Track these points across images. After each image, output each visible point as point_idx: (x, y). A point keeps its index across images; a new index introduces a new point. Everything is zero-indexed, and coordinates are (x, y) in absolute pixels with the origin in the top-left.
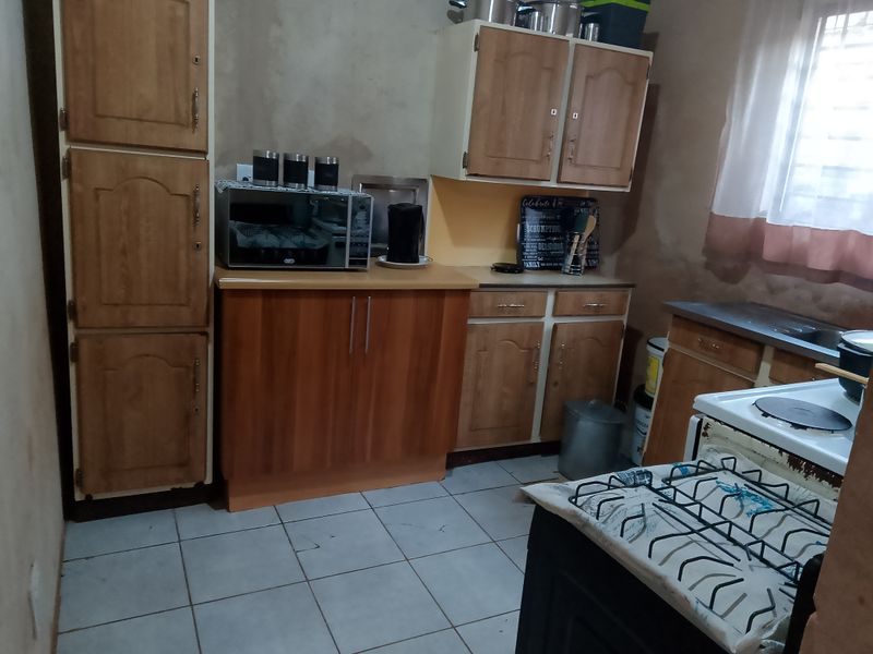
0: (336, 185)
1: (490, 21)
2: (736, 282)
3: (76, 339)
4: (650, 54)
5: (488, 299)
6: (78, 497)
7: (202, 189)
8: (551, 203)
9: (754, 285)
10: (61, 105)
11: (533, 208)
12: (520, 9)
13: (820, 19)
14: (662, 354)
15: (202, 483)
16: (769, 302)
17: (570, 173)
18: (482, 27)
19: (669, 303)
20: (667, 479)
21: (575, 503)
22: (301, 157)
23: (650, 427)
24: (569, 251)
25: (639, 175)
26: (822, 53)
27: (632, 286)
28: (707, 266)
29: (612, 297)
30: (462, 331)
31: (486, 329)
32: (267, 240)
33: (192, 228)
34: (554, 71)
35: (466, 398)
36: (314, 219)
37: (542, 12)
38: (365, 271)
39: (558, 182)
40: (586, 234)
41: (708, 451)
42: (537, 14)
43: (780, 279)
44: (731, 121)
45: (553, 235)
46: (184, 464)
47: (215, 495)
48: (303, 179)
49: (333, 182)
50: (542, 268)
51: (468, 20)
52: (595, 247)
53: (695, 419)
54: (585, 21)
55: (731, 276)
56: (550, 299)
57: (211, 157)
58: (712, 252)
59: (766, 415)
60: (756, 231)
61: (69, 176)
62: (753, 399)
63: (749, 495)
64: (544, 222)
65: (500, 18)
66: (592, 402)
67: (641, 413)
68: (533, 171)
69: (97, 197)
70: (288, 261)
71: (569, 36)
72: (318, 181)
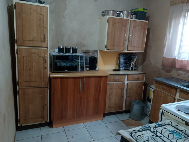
0: (77, 53)
1: (111, 16)
2: (170, 73)
3: (19, 90)
4: (148, 21)
5: (112, 77)
6: (19, 125)
7: (47, 55)
8: (126, 55)
9: (174, 73)
10: (15, 38)
11: (122, 56)
12: (118, 13)
13: (187, 12)
14: (153, 90)
15: (47, 121)
16: (178, 77)
17: (130, 48)
18: (109, 17)
19: (154, 78)
20: (154, 128)
21: (131, 136)
22: (69, 47)
23: (151, 107)
24: (130, 66)
25: (146, 48)
26: (187, 20)
27: (146, 74)
28: (163, 69)
29: (141, 76)
30: (106, 85)
31: (111, 84)
32: (63, 64)
33: (44, 64)
34: (126, 26)
35: (107, 100)
36: (74, 59)
37: (122, 13)
38: (84, 72)
39: (127, 50)
40: (134, 62)
41: (164, 119)
42: (121, 14)
43: (180, 72)
44: (167, 36)
45: (127, 62)
46: (43, 117)
47: (50, 124)
48: (69, 52)
49: (76, 52)
50: (124, 70)
51: (106, 16)
52: (136, 64)
53: (161, 111)
54: (132, 15)
55: (169, 71)
56: (126, 77)
57: (49, 48)
58: (164, 66)
59: (179, 110)
60: (174, 61)
61: (17, 53)
62: (175, 105)
63: (175, 133)
64: (124, 59)
65: (113, 15)
66: (137, 101)
67: (149, 103)
68: (122, 48)
69: (23, 58)
70: (66, 70)
71: (129, 18)
72: (73, 52)
